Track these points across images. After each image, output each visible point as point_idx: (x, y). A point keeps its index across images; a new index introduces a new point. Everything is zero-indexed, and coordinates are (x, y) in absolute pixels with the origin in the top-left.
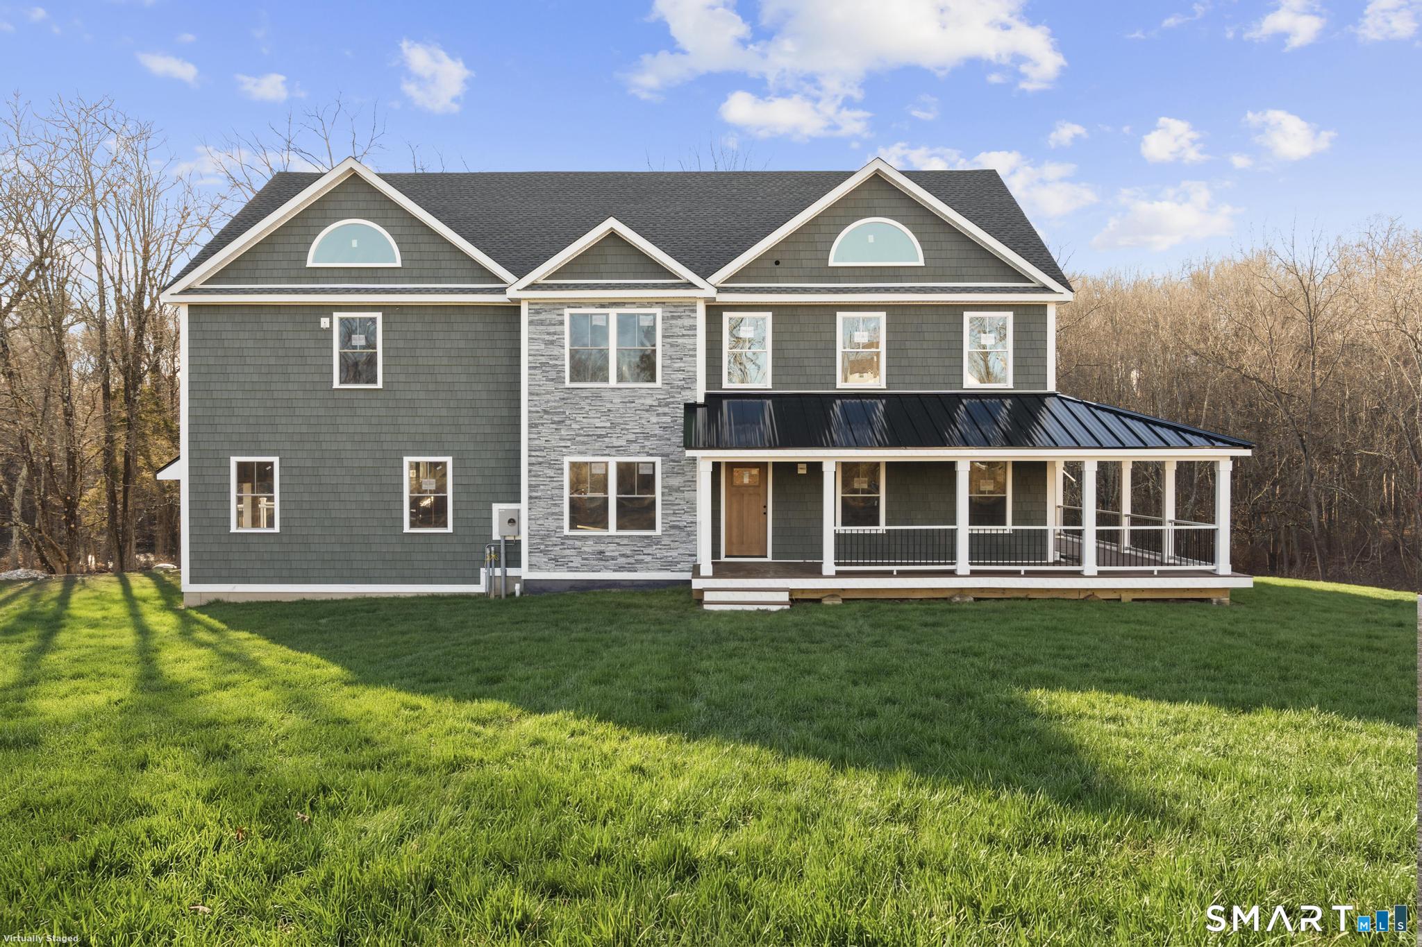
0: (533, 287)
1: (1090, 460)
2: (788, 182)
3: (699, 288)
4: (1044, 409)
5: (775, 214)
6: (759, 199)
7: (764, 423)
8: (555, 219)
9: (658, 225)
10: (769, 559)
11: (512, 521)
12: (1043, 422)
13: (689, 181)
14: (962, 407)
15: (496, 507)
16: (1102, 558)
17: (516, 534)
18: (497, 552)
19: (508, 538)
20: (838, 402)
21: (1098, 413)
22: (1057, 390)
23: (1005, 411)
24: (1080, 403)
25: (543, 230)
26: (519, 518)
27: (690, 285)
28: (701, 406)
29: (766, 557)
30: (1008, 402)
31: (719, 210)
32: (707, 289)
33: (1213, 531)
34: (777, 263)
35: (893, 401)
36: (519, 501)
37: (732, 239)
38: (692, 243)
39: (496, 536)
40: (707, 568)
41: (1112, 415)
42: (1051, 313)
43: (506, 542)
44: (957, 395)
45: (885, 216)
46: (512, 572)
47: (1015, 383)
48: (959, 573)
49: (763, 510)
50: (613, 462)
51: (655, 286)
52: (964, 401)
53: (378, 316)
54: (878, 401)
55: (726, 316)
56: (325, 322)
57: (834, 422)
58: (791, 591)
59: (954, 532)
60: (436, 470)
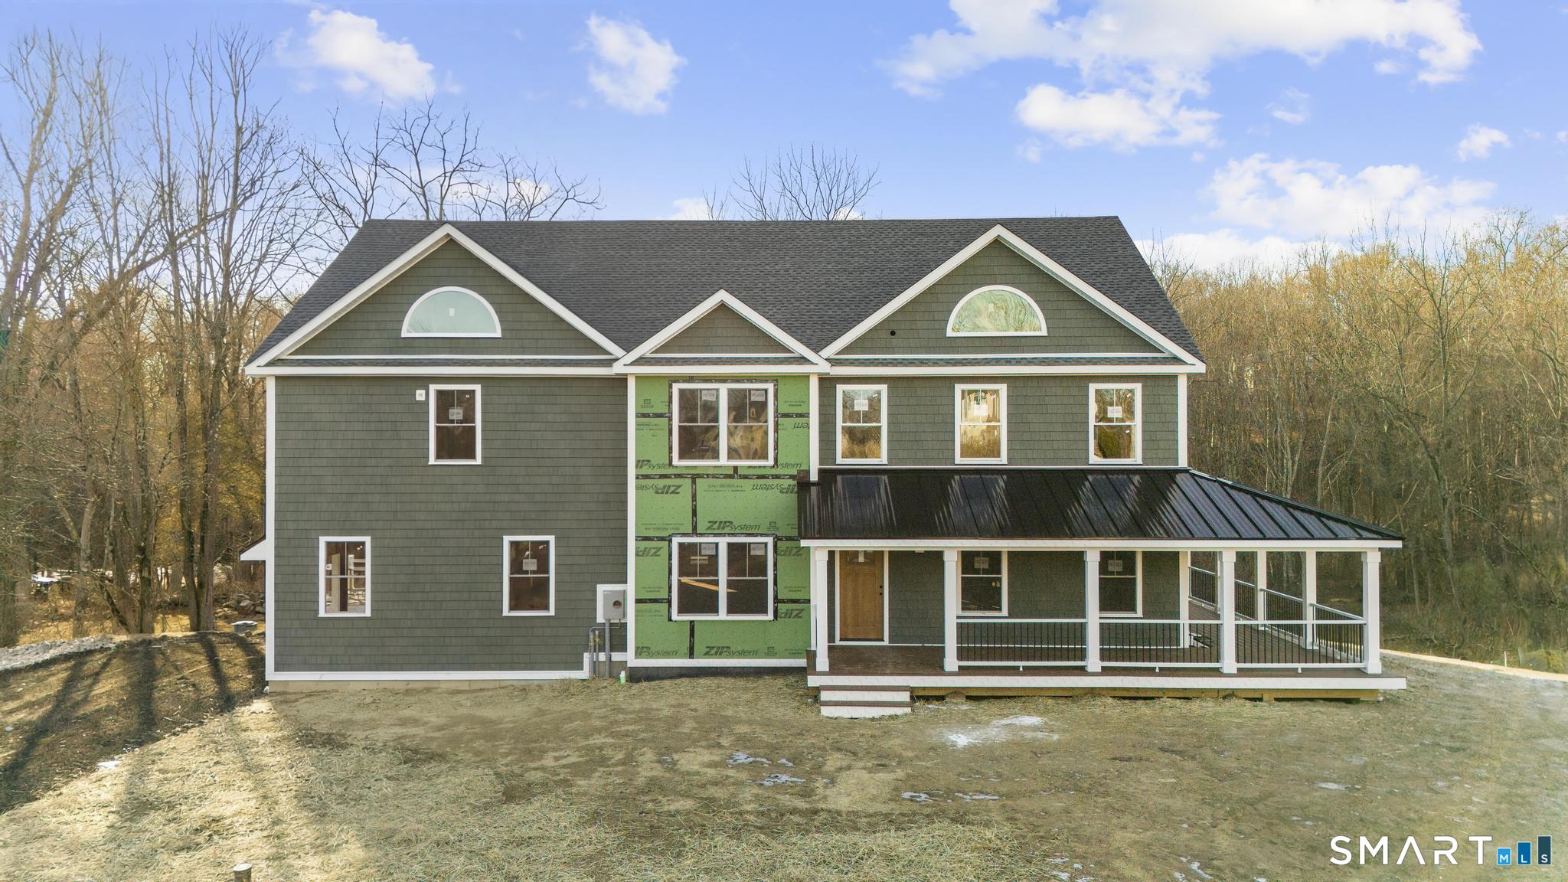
0: (641, 361)
1: (1228, 550)
2: (901, 233)
3: (812, 363)
4: (1175, 486)
5: (888, 271)
6: (871, 253)
7: (880, 497)
8: (660, 277)
9: (768, 285)
10: (886, 643)
11: (617, 604)
12: (1174, 502)
13: (798, 232)
14: (1087, 484)
15: (601, 589)
16: (1241, 654)
17: (621, 617)
18: (602, 636)
19: (612, 622)
20: (957, 477)
21: (1233, 493)
22: (1189, 466)
23: (1132, 487)
24: (1215, 481)
25: (649, 290)
26: (625, 599)
27: (802, 360)
28: (814, 484)
29: (882, 640)
30: (1136, 478)
31: (829, 266)
32: (820, 364)
33: (1361, 626)
34: (893, 333)
35: (1016, 478)
36: (624, 580)
37: (845, 301)
38: (803, 307)
39: (600, 619)
40: (822, 663)
41: (1249, 496)
42: (1182, 385)
43: (611, 625)
44: (1082, 470)
45: (1006, 284)
46: (617, 657)
47: (1144, 459)
48: (1089, 669)
49: (880, 590)
50: (723, 542)
51: (767, 361)
52: (1090, 478)
53: (477, 388)
54: (999, 477)
55: (840, 388)
56: (420, 395)
57: (952, 497)
58: (912, 690)
59: (1083, 626)
60: (540, 552)
